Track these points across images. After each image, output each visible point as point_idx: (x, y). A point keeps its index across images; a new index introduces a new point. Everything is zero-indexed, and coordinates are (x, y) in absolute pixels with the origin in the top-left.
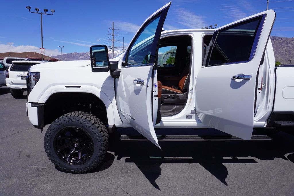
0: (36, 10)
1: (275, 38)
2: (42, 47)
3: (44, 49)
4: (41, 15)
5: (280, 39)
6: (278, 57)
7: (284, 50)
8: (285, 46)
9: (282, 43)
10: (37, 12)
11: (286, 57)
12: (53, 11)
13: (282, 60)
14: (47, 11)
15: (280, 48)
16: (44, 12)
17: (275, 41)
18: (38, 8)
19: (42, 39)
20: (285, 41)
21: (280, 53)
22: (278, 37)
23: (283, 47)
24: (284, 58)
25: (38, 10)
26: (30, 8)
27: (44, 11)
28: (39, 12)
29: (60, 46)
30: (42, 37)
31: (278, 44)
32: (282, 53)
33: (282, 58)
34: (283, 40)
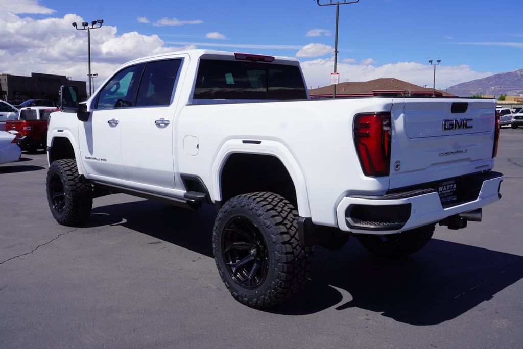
2: (335, 71)
3: (338, 74)
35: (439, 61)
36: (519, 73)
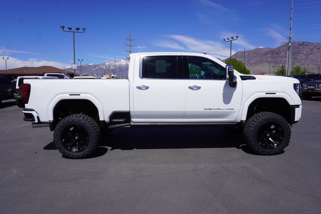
0: (69, 29)
1: (305, 43)
2: (75, 63)
4: (74, 33)
5: (310, 45)
6: (308, 65)
7: (315, 56)
8: (317, 52)
9: (312, 48)
10: (70, 31)
11: (318, 64)
12: (84, 29)
13: (314, 67)
14: (78, 29)
15: (310, 54)
16: (76, 31)
17: (305, 46)
18: (70, 27)
19: (74, 55)
20: (316, 46)
21: (310, 59)
22: (308, 42)
23: (314, 53)
24: (316, 65)
25: (71, 29)
26: (64, 27)
27: (76, 29)
28: (71, 31)
29: (79, 60)
30: (74, 54)
31: (308, 50)
32: (313, 60)
33: (313, 65)
34: (313, 45)
35: (82, 60)
36: (86, 66)
